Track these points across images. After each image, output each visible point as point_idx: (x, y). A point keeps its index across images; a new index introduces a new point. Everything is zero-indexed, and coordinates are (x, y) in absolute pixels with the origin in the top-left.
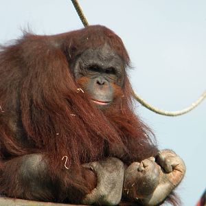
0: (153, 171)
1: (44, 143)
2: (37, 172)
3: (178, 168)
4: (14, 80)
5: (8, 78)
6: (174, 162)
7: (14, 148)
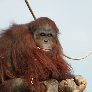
0: (71, 84)
1: (23, 72)
2: (19, 86)
3: (83, 83)
4: (9, 44)
5: (6, 44)
6: (81, 81)
7: (10, 75)
